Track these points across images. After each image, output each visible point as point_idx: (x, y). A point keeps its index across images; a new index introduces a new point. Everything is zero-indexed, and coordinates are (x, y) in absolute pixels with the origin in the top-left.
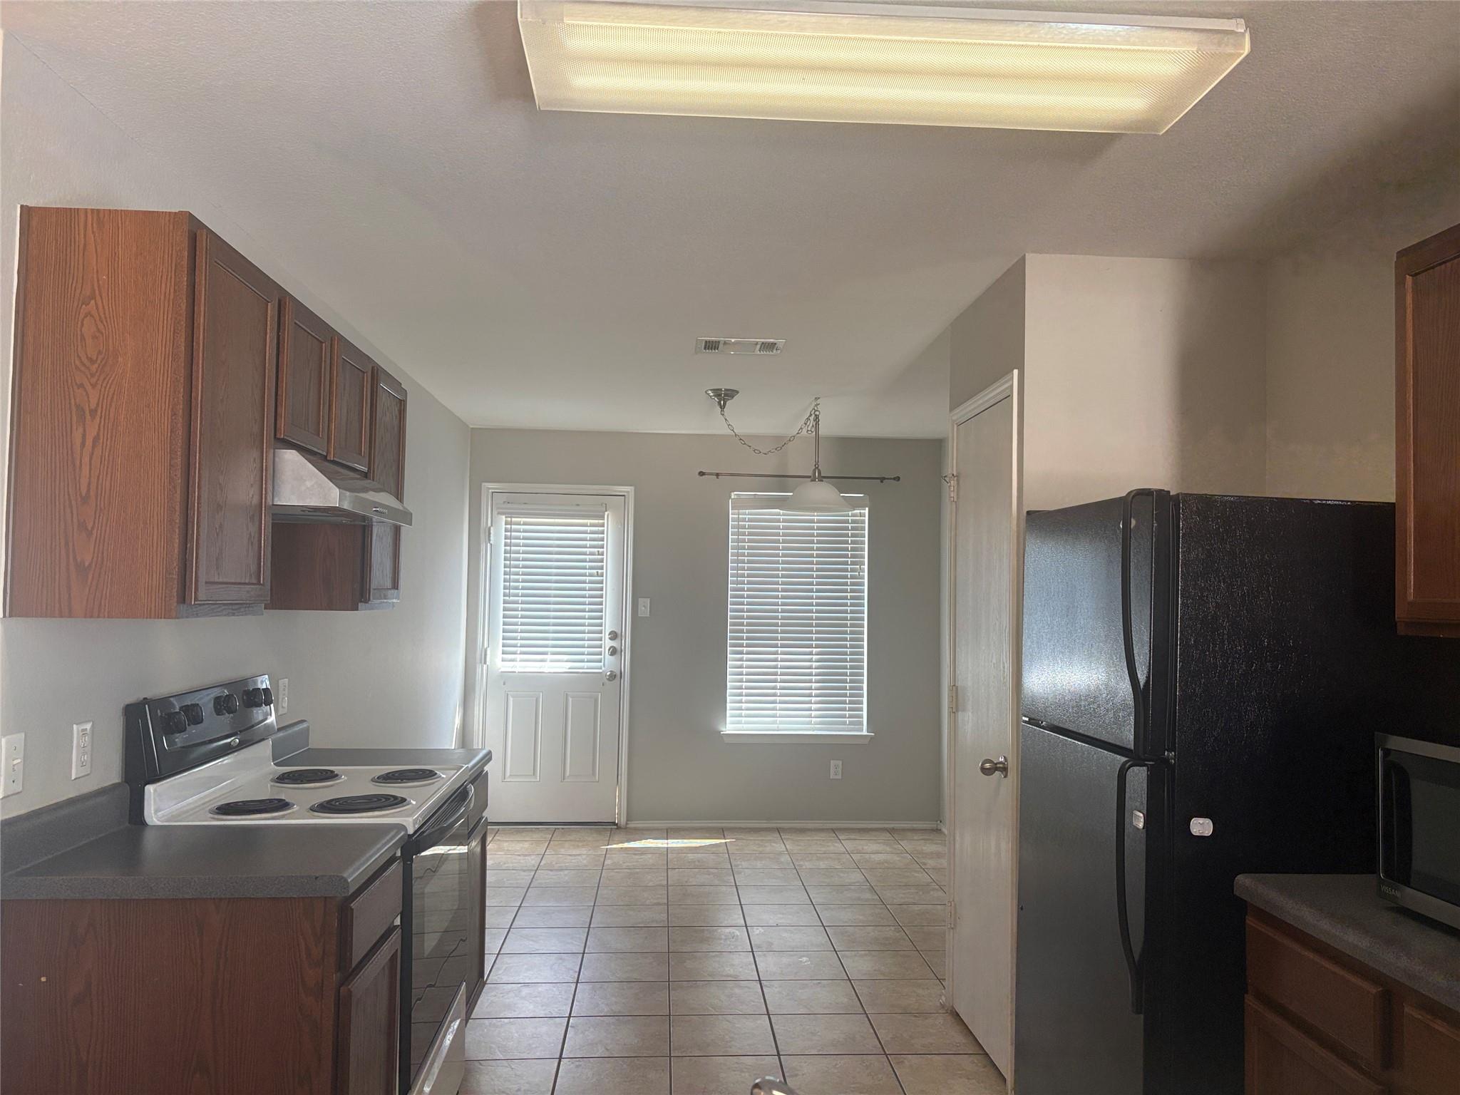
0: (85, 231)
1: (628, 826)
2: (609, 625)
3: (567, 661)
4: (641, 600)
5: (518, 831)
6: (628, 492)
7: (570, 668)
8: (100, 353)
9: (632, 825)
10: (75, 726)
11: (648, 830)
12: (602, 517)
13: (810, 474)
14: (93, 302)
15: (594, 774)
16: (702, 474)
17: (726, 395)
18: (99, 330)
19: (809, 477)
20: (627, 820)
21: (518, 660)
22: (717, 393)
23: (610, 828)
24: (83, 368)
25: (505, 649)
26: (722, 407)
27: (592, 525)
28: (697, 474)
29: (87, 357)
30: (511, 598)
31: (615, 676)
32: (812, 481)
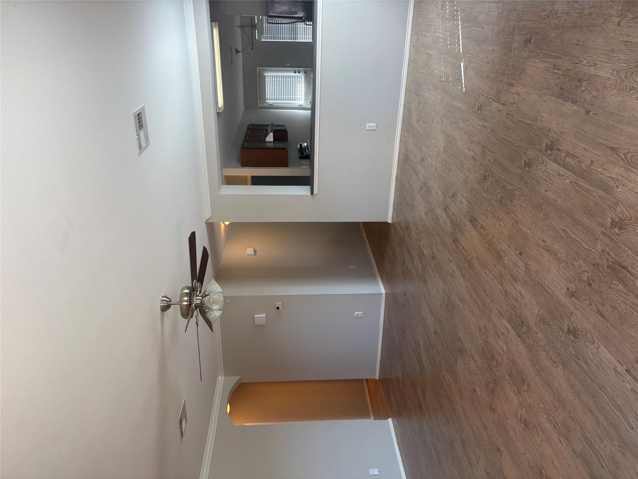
2: (292, 74)
4: (286, 65)
6: (258, 69)
7: (303, 83)
12: (265, 76)
17: (236, 51)
21: (301, 97)
25: (298, 100)
27: (267, 78)
28: (252, 50)
31: (304, 72)
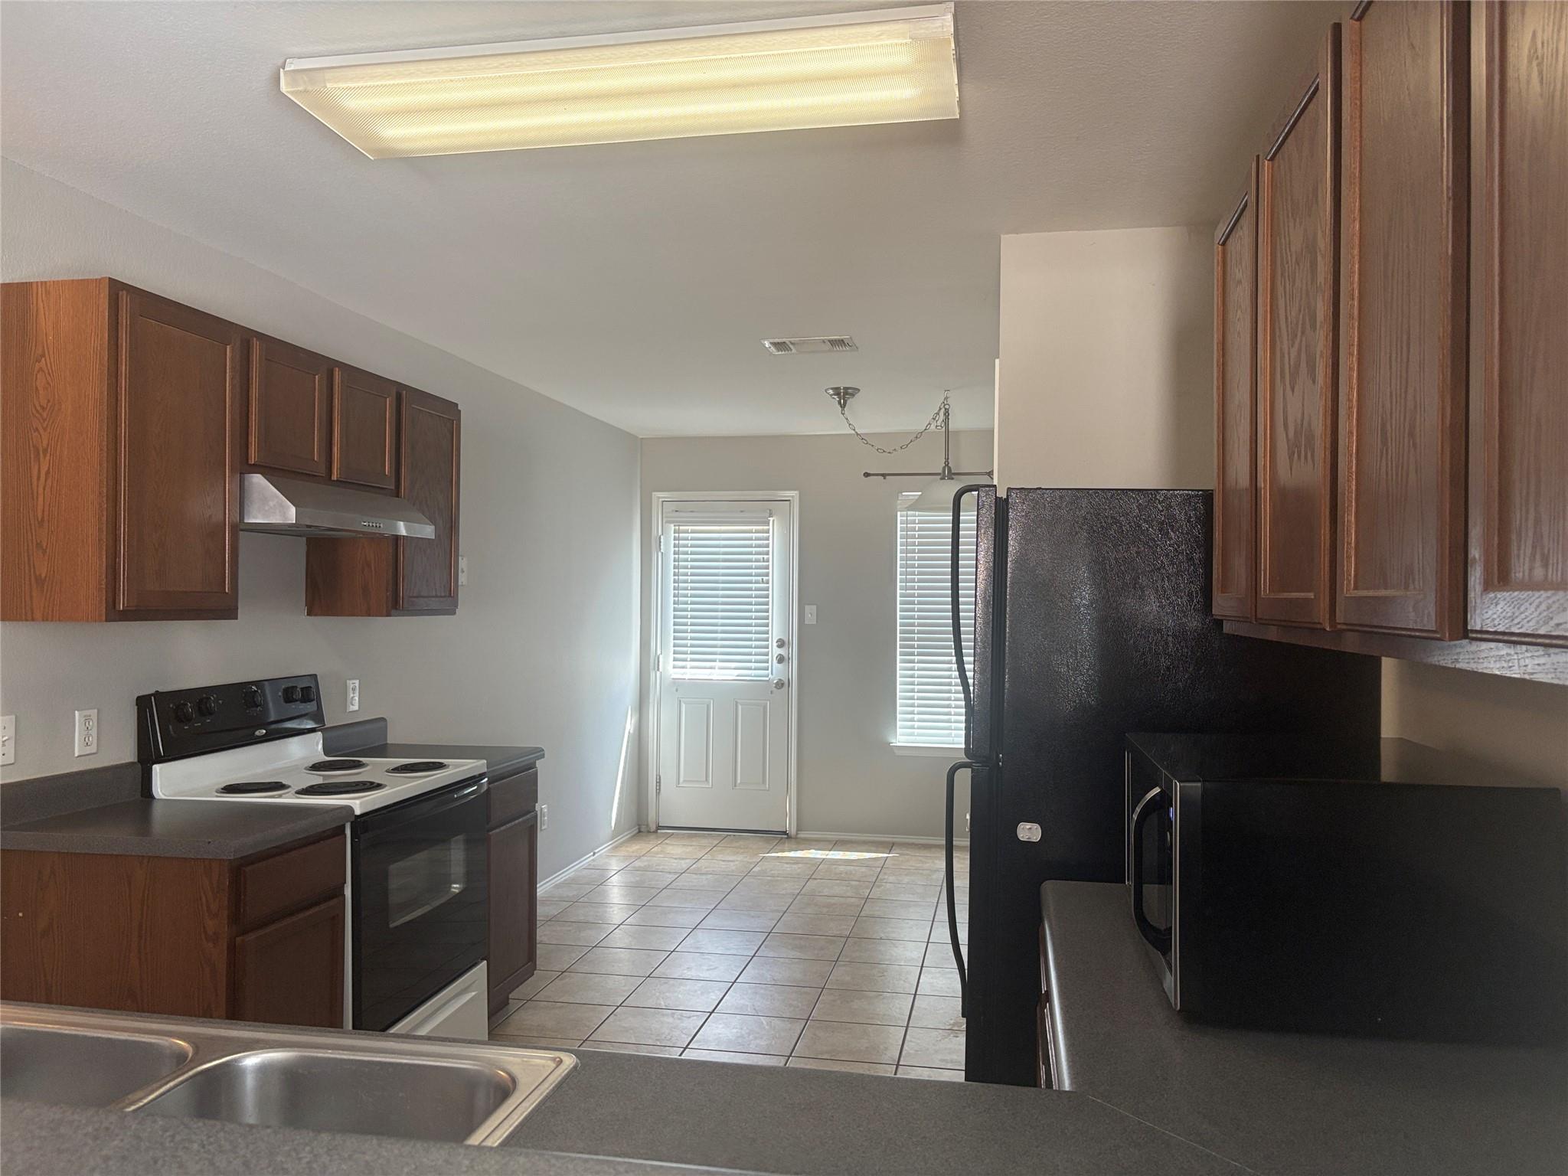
0: (37, 300)
1: (799, 836)
2: (776, 632)
3: (734, 669)
4: (807, 608)
5: (690, 836)
6: (793, 497)
7: (738, 676)
8: (49, 401)
9: (802, 835)
10: (76, 712)
11: (818, 841)
12: (768, 523)
13: (940, 471)
14: (43, 359)
15: (764, 782)
16: (867, 475)
17: (846, 393)
18: (48, 383)
19: (939, 474)
20: (798, 830)
21: (688, 667)
22: (837, 391)
23: (782, 837)
24: (37, 415)
25: (676, 656)
26: (843, 406)
27: (757, 532)
28: (862, 474)
29: (40, 406)
30: (681, 606)
31: (783, 684)
32: (941, 479)
